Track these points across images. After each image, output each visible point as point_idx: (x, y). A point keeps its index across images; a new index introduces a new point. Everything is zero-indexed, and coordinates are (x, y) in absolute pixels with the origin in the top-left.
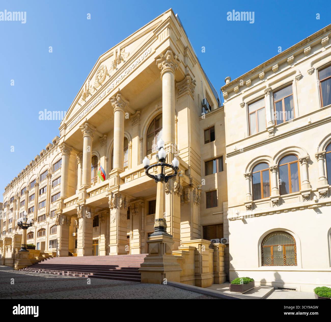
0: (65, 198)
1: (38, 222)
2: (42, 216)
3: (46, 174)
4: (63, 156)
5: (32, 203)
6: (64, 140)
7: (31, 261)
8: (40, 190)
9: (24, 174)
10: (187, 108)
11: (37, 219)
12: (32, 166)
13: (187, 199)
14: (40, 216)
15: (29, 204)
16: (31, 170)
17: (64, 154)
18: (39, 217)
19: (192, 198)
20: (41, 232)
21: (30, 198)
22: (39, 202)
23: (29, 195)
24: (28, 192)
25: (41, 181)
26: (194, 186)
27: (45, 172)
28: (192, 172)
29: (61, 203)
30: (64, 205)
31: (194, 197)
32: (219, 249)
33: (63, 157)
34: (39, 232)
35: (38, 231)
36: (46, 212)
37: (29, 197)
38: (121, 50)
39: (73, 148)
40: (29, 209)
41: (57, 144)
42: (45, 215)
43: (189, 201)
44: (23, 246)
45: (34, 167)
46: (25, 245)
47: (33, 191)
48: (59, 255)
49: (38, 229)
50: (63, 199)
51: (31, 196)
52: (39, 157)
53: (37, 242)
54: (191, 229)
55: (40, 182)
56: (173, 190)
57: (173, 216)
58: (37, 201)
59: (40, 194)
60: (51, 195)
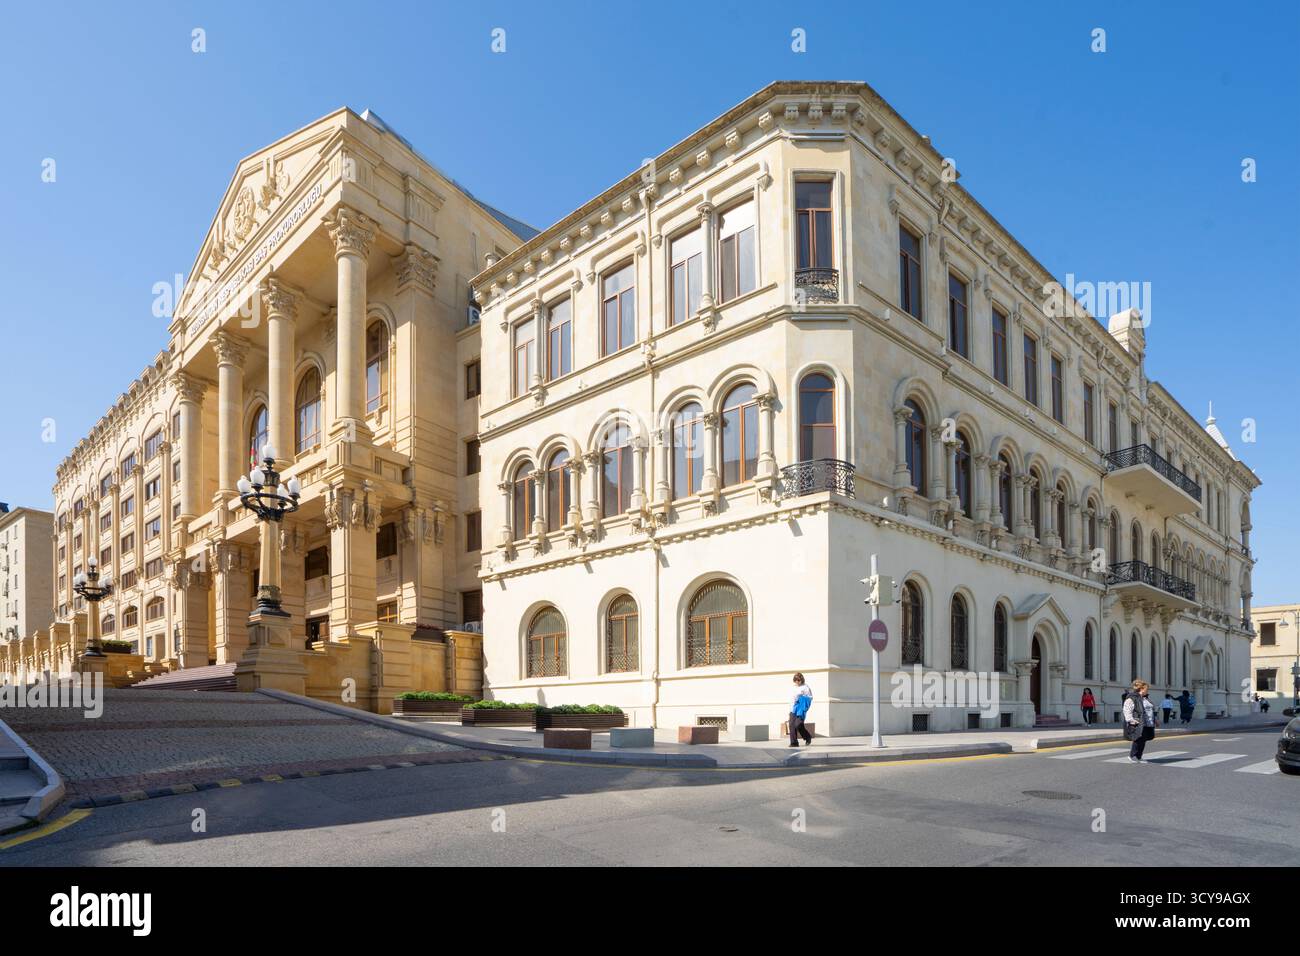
0: (192, 519)
1: (147, 577)
2: (154, 561)
3: (155, 444)
4: (182, 405)
5: (128, 525)
6: (181, 364)
7: (113, 681)
8: (148, 486)
9: (105, 431)
10: (409, 323)
11: (142, 570)
12: (122, 410)
13: (409, 533)
14: (151, 562)
15: (121, 523)
16: (122, 422)
17: (184, 400)
18: (148, 564)
19: (420, 531)
20: (156, 607)
21: (125, 507)
22: (146, 520)
23: (122, 499)
24: (117, 489)
25: (147, 458)
26: (420, 506)
27: (154, 436)
28: (419, 474)
29: (182, 531)
30: (189, 538)
31: (424, 529)
32: (455, 641)
33: (183, 409)
34: (150, 608)
35: (148, 605)
36: (161, 551)
37: (123, 503)
38: (276, 162)
39: (207, 383)
40: (124, 540)
41: (165, 374)
42: (160, 558)
43: (412, 538)
44: (91, 645)
45: (128, 416)
46: (95, 640)
47: (129, 487)
48: (182, 665)
49: (147, 599)
50: (186, 522)
51: (126, 501)
52: (139, 387)
53: (146, 635)
54: (417, 600)
55: (146, 461)
56: (350, 522)
57: (349, 575)
58: (142, 519)
59: (148, 497)
60: (173, 502)
